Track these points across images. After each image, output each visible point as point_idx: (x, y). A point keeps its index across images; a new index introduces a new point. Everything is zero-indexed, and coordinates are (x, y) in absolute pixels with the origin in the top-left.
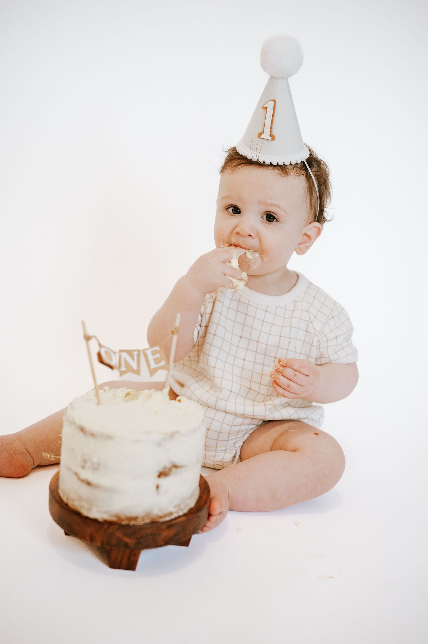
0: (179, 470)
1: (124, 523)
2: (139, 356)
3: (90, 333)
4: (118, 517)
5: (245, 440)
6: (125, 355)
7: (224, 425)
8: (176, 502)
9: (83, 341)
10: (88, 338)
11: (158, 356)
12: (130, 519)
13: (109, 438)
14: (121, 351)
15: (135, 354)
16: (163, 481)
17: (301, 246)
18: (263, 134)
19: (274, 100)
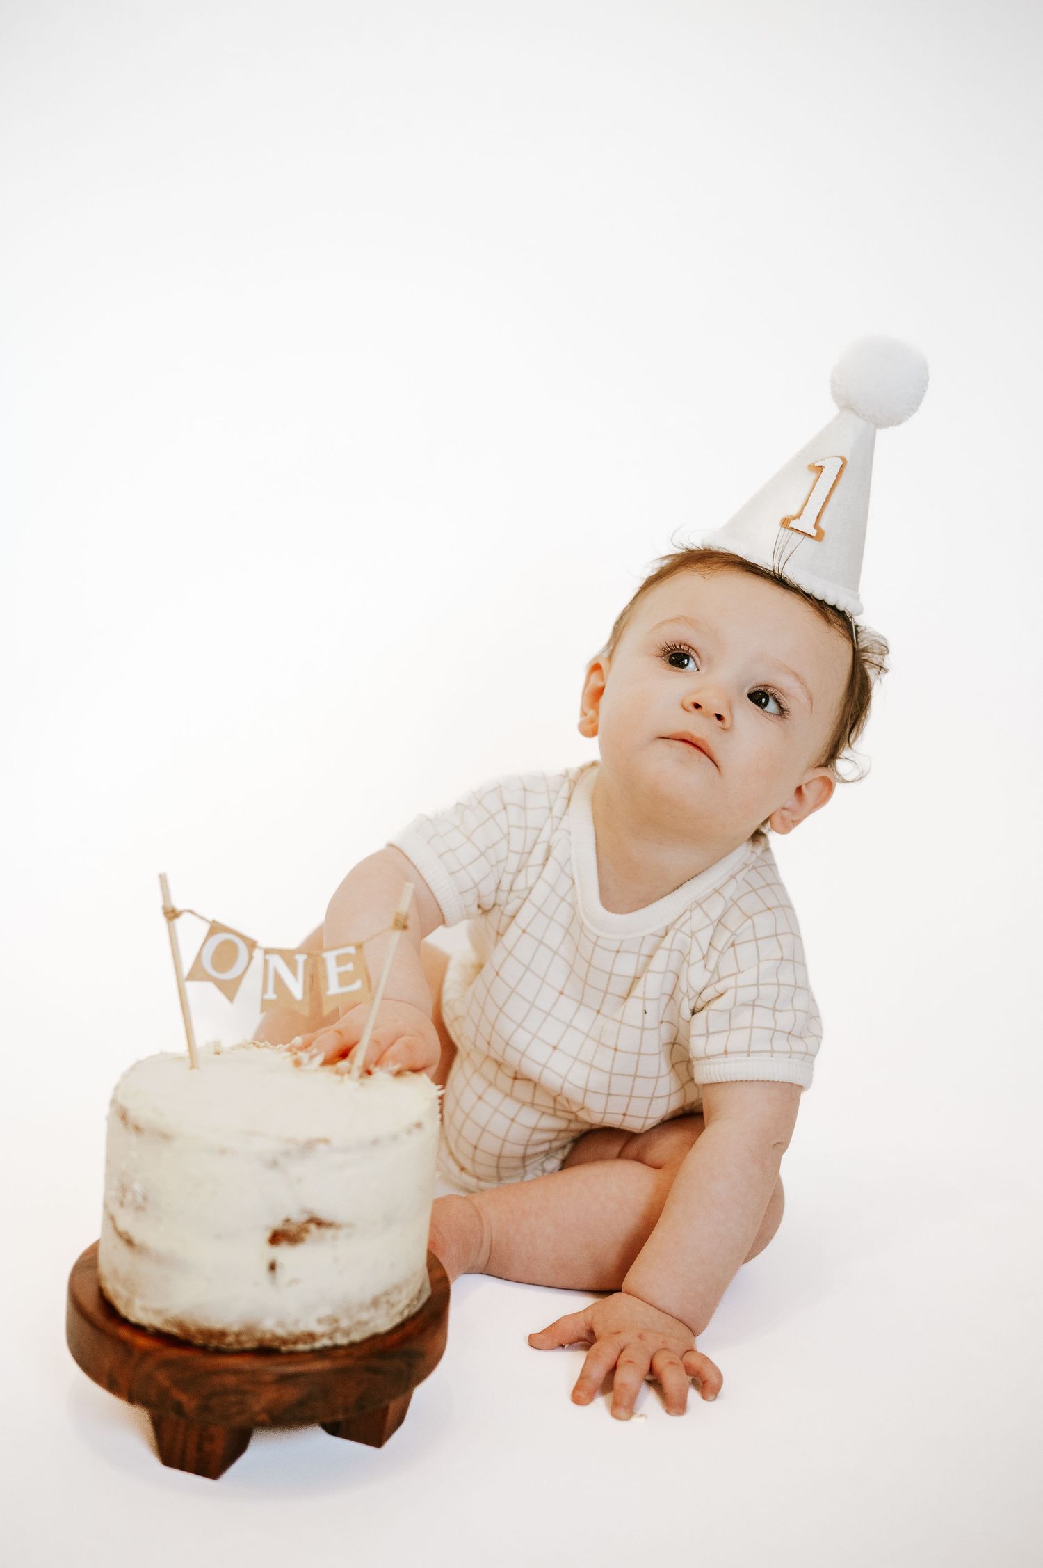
0: (328, 1233)
3: (180, 903)
4: (180, 1325)
6: (277, 962)
8: (325, 1311)
10: (172, 914)
11: (349, 967)
13: (164, 1137)
14: (269, 951)
15: (300, 961)
16: (284, 1253)
17: (786, 813)
18: (795, 521)
19: (843, 459)
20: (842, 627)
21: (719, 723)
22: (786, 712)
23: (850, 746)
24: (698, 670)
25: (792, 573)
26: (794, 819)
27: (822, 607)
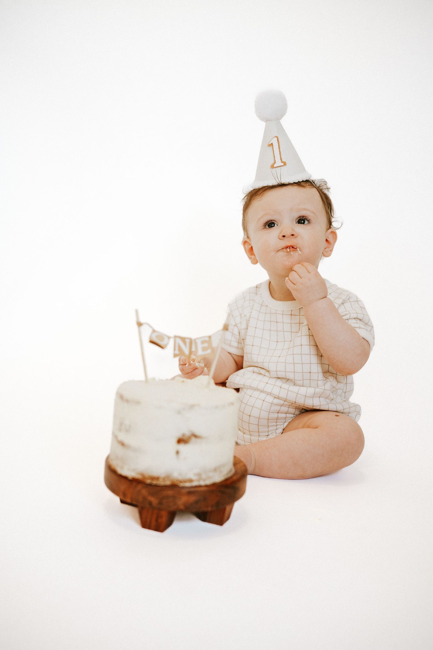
0: (198, 440)
1: (148, 481)
2: (191, 343)
3: (142, 321)
4: (142, 475)
5: (284, 427)
6: (179, 341)
7: (262, 411)
8: (196, 471)
9: (136, 326)
10: (140, 324)
11: (206, 345)
12: (153, 478)
13: (138, 403)
14: (175, 337)
15: (188, 341)
16: (182, 447)
17: (326, 250)
18: (275, 164)
19: (276, 137)
20: (309, 185)
21: (294, 236)
22: (310, 221)
23: (333, 217)
24: (277, 225)
25: (285, 180)
26: (330, 250)
27: (299, 184)
